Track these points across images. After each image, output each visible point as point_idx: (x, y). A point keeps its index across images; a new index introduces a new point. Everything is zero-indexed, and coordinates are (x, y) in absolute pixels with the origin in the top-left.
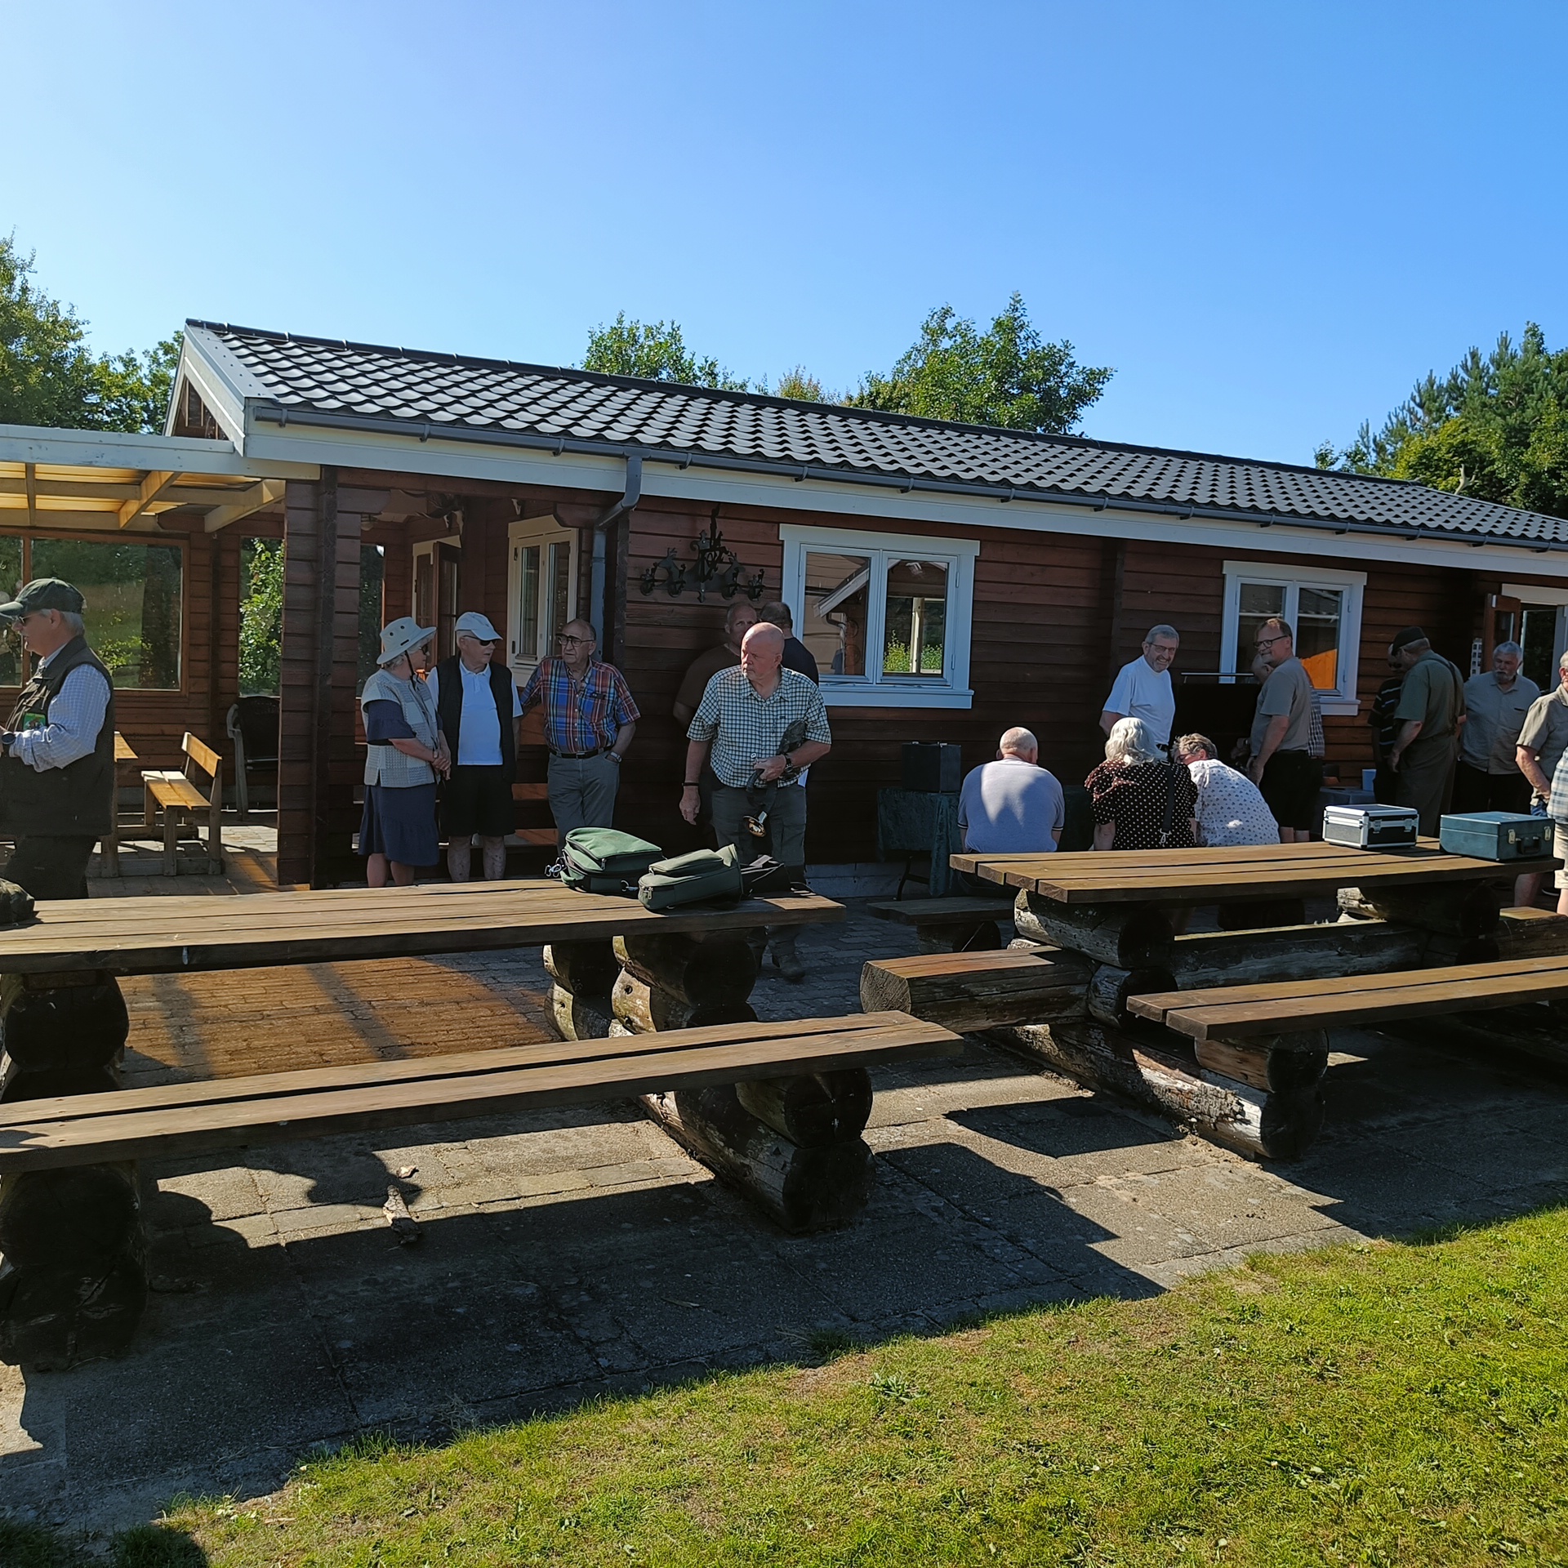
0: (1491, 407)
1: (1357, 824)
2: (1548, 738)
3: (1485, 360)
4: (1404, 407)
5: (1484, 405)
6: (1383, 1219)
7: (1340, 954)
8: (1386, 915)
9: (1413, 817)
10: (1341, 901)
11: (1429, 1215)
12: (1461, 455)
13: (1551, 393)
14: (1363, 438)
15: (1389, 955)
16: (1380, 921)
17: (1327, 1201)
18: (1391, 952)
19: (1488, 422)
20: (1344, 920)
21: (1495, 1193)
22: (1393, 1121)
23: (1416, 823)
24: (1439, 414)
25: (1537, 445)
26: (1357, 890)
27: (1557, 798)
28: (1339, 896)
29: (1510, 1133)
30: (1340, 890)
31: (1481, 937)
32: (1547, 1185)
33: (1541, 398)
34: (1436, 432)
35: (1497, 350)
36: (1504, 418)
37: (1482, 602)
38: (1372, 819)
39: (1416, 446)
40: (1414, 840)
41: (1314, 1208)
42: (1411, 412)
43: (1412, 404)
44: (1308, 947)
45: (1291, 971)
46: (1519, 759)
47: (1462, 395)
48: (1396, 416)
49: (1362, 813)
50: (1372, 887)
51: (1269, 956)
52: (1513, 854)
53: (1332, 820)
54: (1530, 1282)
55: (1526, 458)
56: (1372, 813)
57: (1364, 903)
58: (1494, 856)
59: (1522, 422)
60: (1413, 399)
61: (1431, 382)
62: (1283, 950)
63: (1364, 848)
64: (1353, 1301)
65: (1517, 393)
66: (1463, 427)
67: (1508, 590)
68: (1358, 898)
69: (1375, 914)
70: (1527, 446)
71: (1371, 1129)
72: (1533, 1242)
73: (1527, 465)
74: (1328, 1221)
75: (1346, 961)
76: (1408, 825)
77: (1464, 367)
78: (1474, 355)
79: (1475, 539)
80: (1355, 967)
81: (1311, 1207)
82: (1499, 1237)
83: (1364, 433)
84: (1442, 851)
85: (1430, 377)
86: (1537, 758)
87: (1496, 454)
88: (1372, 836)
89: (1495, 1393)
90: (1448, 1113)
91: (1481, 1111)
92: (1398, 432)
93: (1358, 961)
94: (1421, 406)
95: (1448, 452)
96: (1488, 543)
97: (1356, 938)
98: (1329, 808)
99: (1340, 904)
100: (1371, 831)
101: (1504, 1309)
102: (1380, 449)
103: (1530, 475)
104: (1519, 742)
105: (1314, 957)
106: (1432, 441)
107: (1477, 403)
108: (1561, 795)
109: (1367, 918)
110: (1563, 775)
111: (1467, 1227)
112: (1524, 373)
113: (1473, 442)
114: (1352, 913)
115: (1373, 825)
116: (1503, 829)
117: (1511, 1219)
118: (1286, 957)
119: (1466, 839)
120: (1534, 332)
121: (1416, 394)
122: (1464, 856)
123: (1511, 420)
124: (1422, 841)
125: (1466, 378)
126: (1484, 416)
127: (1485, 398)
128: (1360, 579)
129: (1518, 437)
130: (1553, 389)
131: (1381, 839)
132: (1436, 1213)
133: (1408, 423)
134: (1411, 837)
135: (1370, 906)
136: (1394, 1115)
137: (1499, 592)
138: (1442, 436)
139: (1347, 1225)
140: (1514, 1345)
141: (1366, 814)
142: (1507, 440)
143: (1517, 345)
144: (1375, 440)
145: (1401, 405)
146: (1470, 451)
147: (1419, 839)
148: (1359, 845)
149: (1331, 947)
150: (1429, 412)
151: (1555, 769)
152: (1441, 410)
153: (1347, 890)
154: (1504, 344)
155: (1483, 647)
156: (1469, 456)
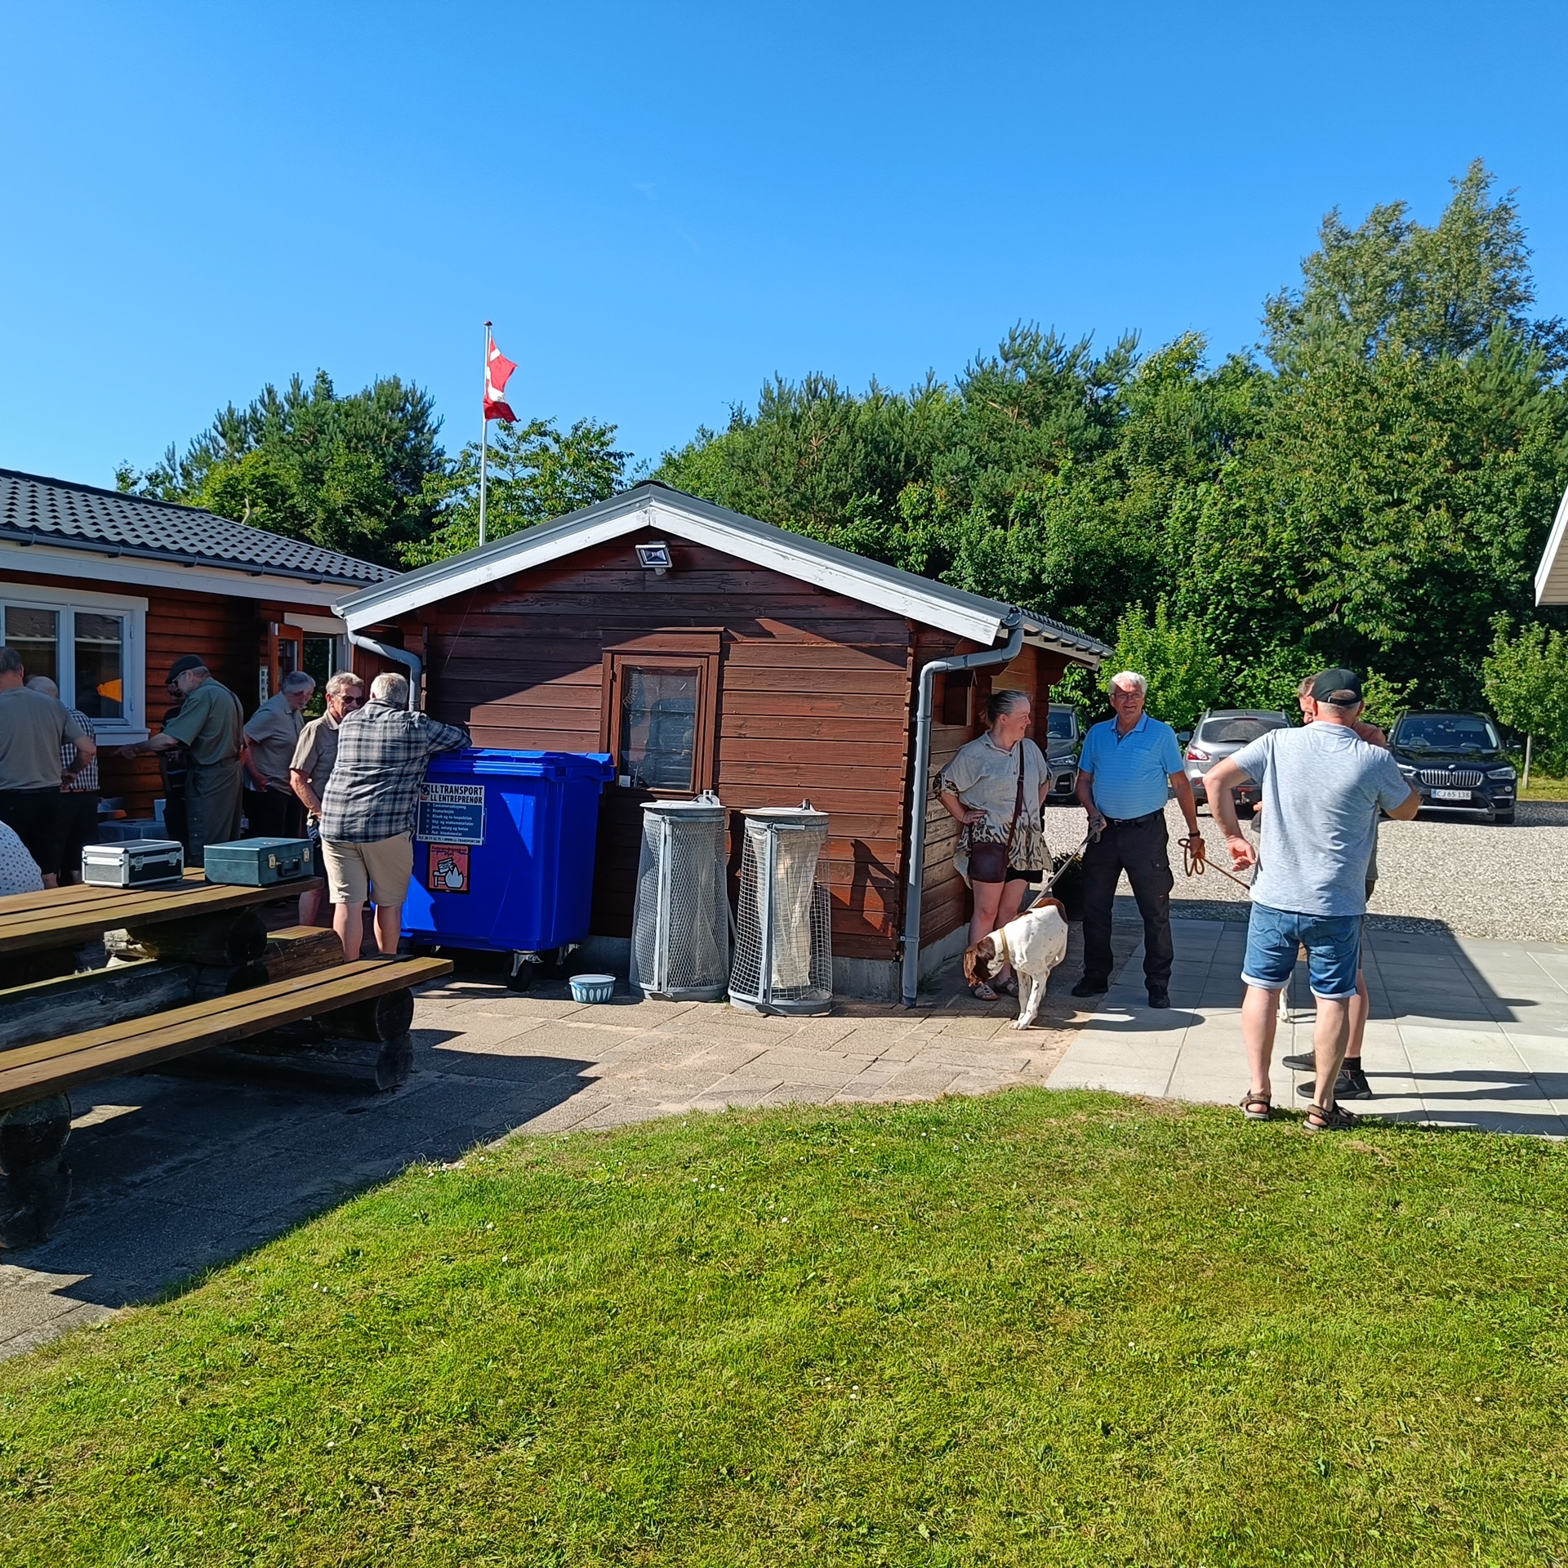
0: (289, 443)
1: (116, 862)
2: (318, 761)
3: (280, 398)
4: (205, 436)
5: (282, 440)
6: (133, 1283)
7: (103, 1003)
8: (155, 953)
9: (178, 850)
10: (108, 945)
11: (183, 1265)
12: (263, 487)
13: (340, 436)
14: (169, 460)
15: (157, 995)
16: (150, 960)
17: (71, 1279)
18: (160, 991)
19: (287, 457)
20: (114, 963)
21: (253, 1222)
22: (158, 1170)
23: (181, 856)
24: (241, 445)
25: (330, 483)
26: (124, 931)
27: (327, 818)
28: (106, 939)
29: (276, 1155)
30: (106, 934)
31: (249, 963)
32: (303, 1201)
33: (331, 440)
34: (239, 462)
35: (291, 390)
36: (301, 455)
37: (265, 630)
38: (133, 856)
39: (220, 474)
40: (179, 872)
41: (57, 1292)
42: (213, 440)
43: (214, 433)
44: (64, 1001)
45: (44, 1030)
46: (293, 783)
47: (261, 429)
48: (199, 443)
49: (122, 850)
50: (139, 927)
51: (17, 1018)
52: (274, 878)
53: (90, 860)
54: (271, 1310)
55: (321, 494)
56: (132, 850)
57: (132, 944)
58: (256, 882)
59: (317, 461)
60: (215, 428)
61: (231, 411)
62: (34, 1008)
63: (125, 887)
64: (78, 1392)
65: (311, 433)
66: (264, 460)
67: (290, 619)
68: (126, 939)
69: (144, 954)
70: (323, 483)
71: (134, 1185)
72: (280, 1266)
73: (323, 501)
74: (70, 1303)
75: (110, 1009)
76: (173, 859)
77: (262, 401)
78: (270, 392)
79: (253, 569)
80: (120, 1013)
81: (53, 1293)
82: (248, 1269)
83: (170, 457)
84: (208, 882)
85: (230, 408)
86: (310, 781)
87: (294, 489)
88: (133, 874)
89: (219, 1444)
90: (217, 1147)
91: (250, 1138)
92: (202, 458)
93: (123, 1007)
94: (223, 435)
95: (252, 483)
96: (265, 573)
97: (120, 983)
98: (87, 848)
99: (107, 948)
100: (132, 868)
101: (241, 1346)
102: (187, 474)
103: (326, 511)
104: (292, 766)
105: (72, 1011)
106: (235, 470)
107: (276, 439)
108: (330, 815)
109: (137, 959)
110: (331, 796)
111: (218, 1268)
112: (316, 414)
113: (275, 476)
114: (121, 956)
115: (134, 861)
116: (263, 854)
117: (261, 1247)
118: (38, 1016)
119: (229, 869)
120: (323, 378)
121: (217, 423)
122: (229, 885)
123: (307, 457)
124: (188, 873)
125: (264, 412)
126: (283, 451)
127: (283, 434)
128: (142, 604)
129: (313, 475)
130: (341, 432)
131: (142, 876)
132: (191, 1260)
133: (212, 451)
134: (177, 870)
135: (139, 946)
136: (160, 1163)
137: (281, 621)
138: (244, 467)
139: (91, 1302)
140: (247, 1383)
141: (126, 852)
142: (304, 475)
143: (308, 386)
144: (181, 465)
145: (203, 432)
146: (272, 484)
147: (186, 871)
148: (120, 884)
149: (92, 996)
150: (231, 442)
151: (323, 790)
152: (242, 441)
153: (113, 932)
154: (297, 385)
155: (269, 674)
156: (270, 490)
